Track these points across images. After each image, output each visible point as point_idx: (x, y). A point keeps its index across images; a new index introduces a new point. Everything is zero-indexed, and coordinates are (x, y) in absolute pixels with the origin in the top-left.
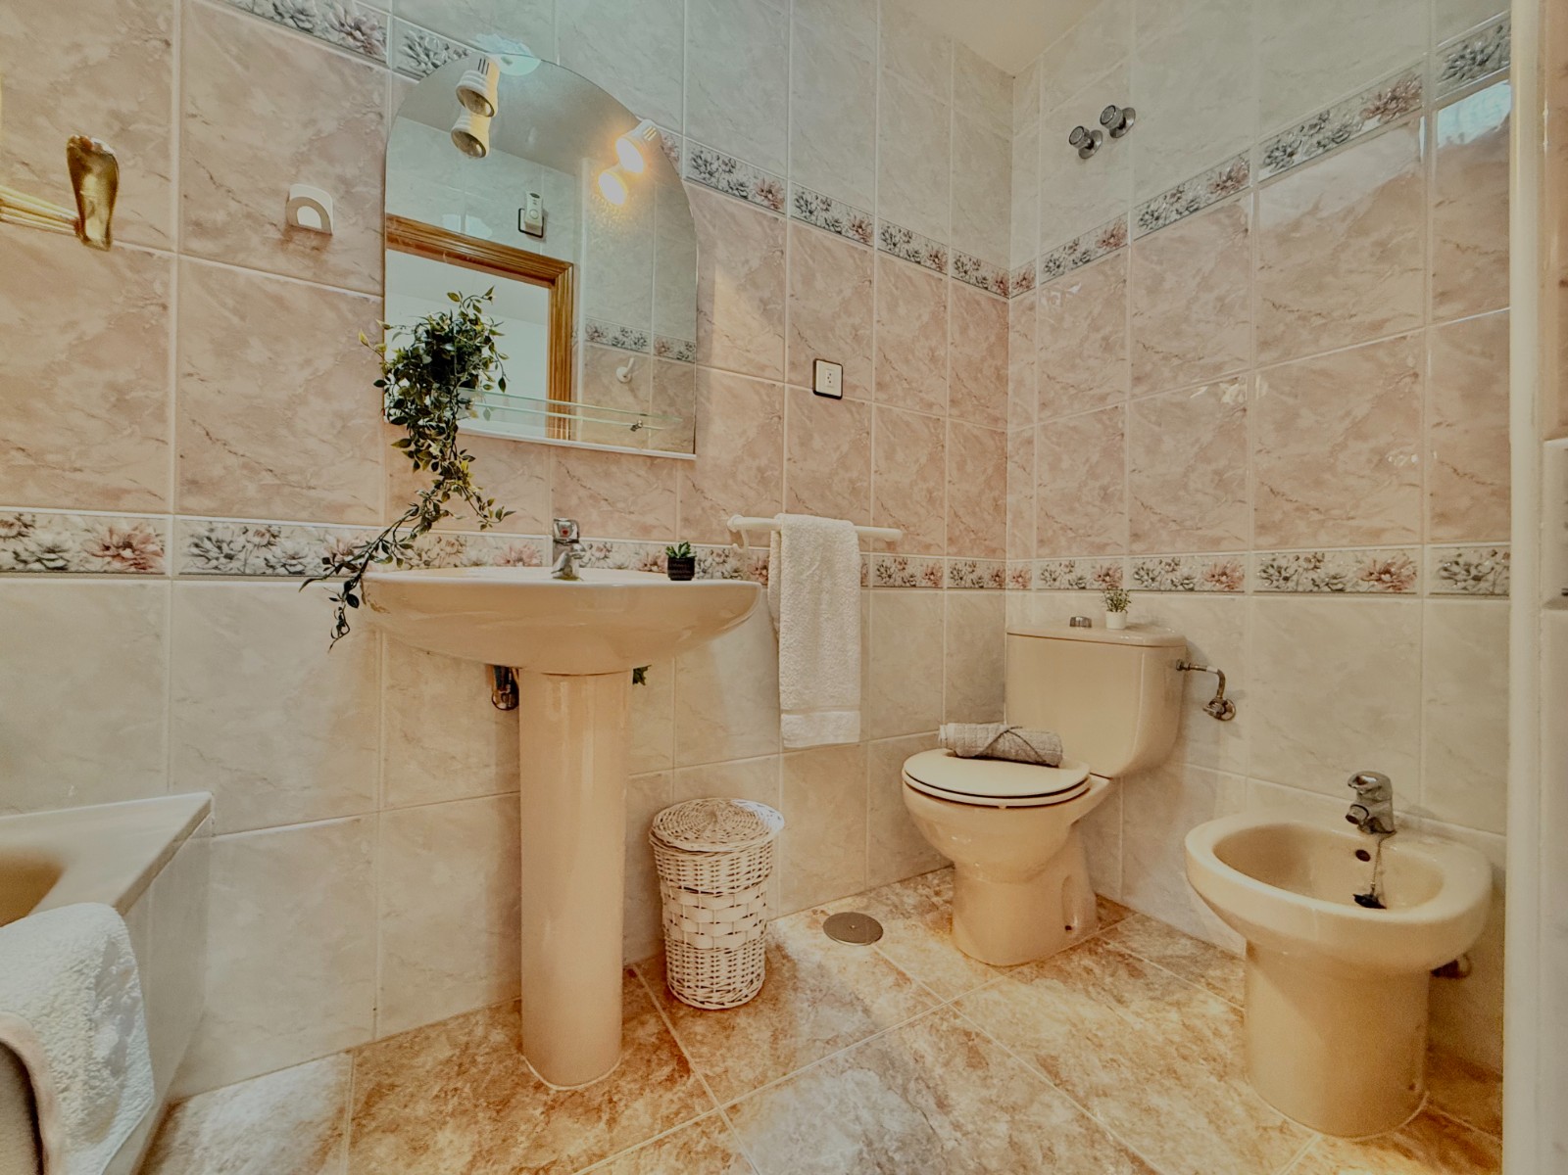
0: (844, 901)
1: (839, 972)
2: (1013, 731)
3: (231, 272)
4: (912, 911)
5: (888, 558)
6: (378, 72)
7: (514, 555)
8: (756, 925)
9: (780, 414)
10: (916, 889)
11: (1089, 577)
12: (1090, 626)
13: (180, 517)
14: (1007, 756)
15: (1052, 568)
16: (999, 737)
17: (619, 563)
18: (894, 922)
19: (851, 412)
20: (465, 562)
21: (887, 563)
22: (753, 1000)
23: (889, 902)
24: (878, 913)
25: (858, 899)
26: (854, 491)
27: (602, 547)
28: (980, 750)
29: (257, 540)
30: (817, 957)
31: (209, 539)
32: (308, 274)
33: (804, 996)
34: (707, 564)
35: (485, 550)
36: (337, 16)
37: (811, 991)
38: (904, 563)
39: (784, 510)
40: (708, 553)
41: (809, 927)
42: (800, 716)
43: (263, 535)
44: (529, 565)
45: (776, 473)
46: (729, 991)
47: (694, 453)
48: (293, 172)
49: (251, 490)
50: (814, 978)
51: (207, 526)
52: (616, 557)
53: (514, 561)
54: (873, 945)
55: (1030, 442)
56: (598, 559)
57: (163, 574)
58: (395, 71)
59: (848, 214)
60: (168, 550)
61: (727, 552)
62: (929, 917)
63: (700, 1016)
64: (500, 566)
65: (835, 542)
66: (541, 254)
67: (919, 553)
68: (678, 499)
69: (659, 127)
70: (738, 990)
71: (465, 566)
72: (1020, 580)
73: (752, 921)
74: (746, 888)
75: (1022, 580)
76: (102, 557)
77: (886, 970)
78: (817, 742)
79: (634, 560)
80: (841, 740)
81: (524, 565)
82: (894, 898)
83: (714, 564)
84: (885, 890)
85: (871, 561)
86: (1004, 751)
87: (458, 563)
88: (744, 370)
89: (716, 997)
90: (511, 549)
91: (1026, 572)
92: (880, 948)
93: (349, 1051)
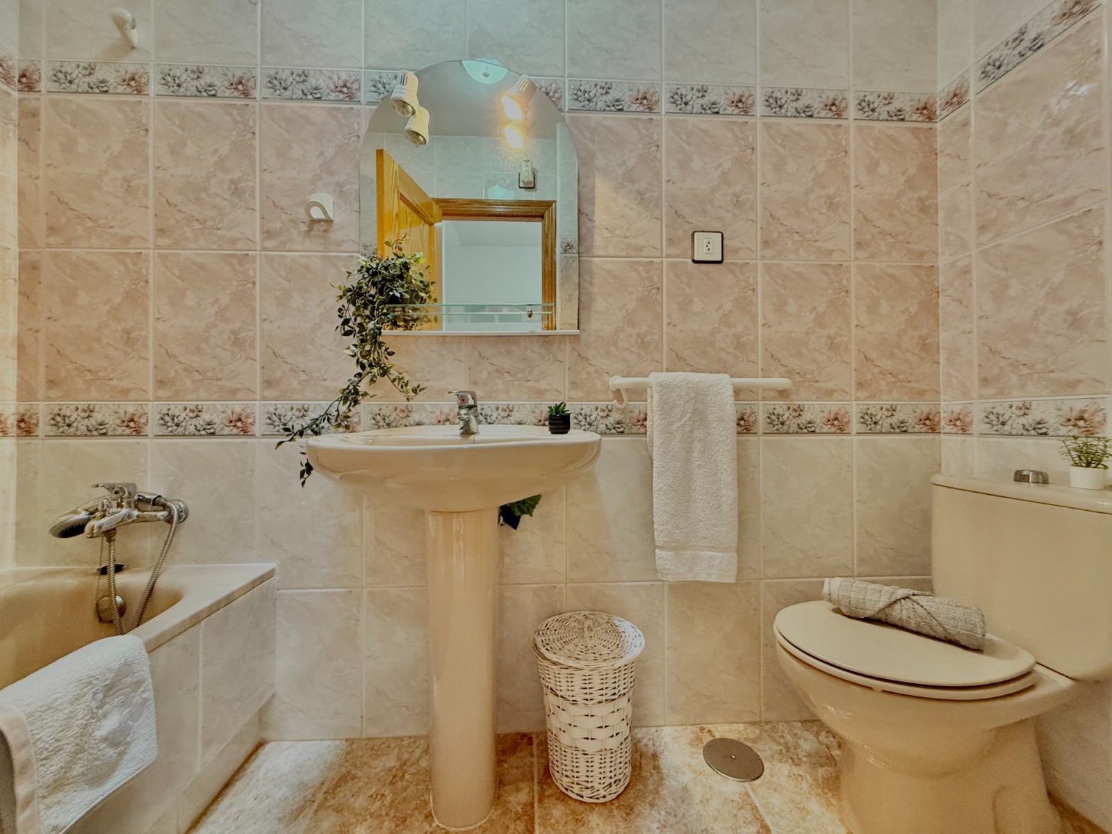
0: (735, 727)
1: (701, 801)
2: (914, 598)
3: (283, 256)
4: (804, 759)
5: (780, 406)
6: (356, 109)
7: (443, 417)
8: (612, 736)
9: (659, 285)
10: (817, 734)
11: (1052, 421)
12: (1045, 482)
13: (262, 402)
14: (905, 624)
15: (1000, 410)
16: (895, 602)
17: (519, 420)
18: (780, 765)
19: (733, 273)
20: (412, 423)
21: (779, 411)
22: (611, 802)
23: (782, 740)
24: (765, 750)
25: (750, 729)
26: (739, 345)
27: (506, 408)
28: (869, 613)
29: (297, 414)
30: (686, 778)
31: (275, 414)
32: (321, 248)
33: (658, 816)
34: (593, 418)
35: (424, 415)
36: (334, 83)
37: (666, 812)
38: (799, 411)
39: (664, 369)
40: (594, 410)
41: (690, 744)
42: (671, 553)
43: (300, 411)
44: (454, 424)
45: (656, 337)
46: (587, 788)
47: (578, 329)
48: (313, 186)
49: (295, 384)
50: (674, 800)
51: (274, 407)
52: (516, 416)
53: (444, 421)
54: (747, 784)
55: (966, 271)
56: (503, 417)
57: (254, 435)
58: (366, 105)
59: (726, 94)
60: (257, 421)
61: (610, 407)
62: (822, 772)
63: (562, 801)
64: (434, 425)
65: (708, 395)
66: (534, 200)
67: (818, 399)
68: (567, 367)
69: (531, 77)
70: (596, 789)
71: (412, 426)
72: (958, 423)
73: (608, 732)
74: (599, 702)
75: (961, 425)
76: (229, 426)
77: (749, 817)
78: (689, 578)
79: (531, 417)
80: (713, 579)
81: (450, 424)
82: (788, 737)
83: (599, 418)
84: (781, 726)
85: (761, 410)
86: (901, 619)
87: (407, 424)
88: (623, 254)
89: (576, 789)
90: (441, 412)
91: (965, 415)
92: (754, 791)
93: (347, 740)
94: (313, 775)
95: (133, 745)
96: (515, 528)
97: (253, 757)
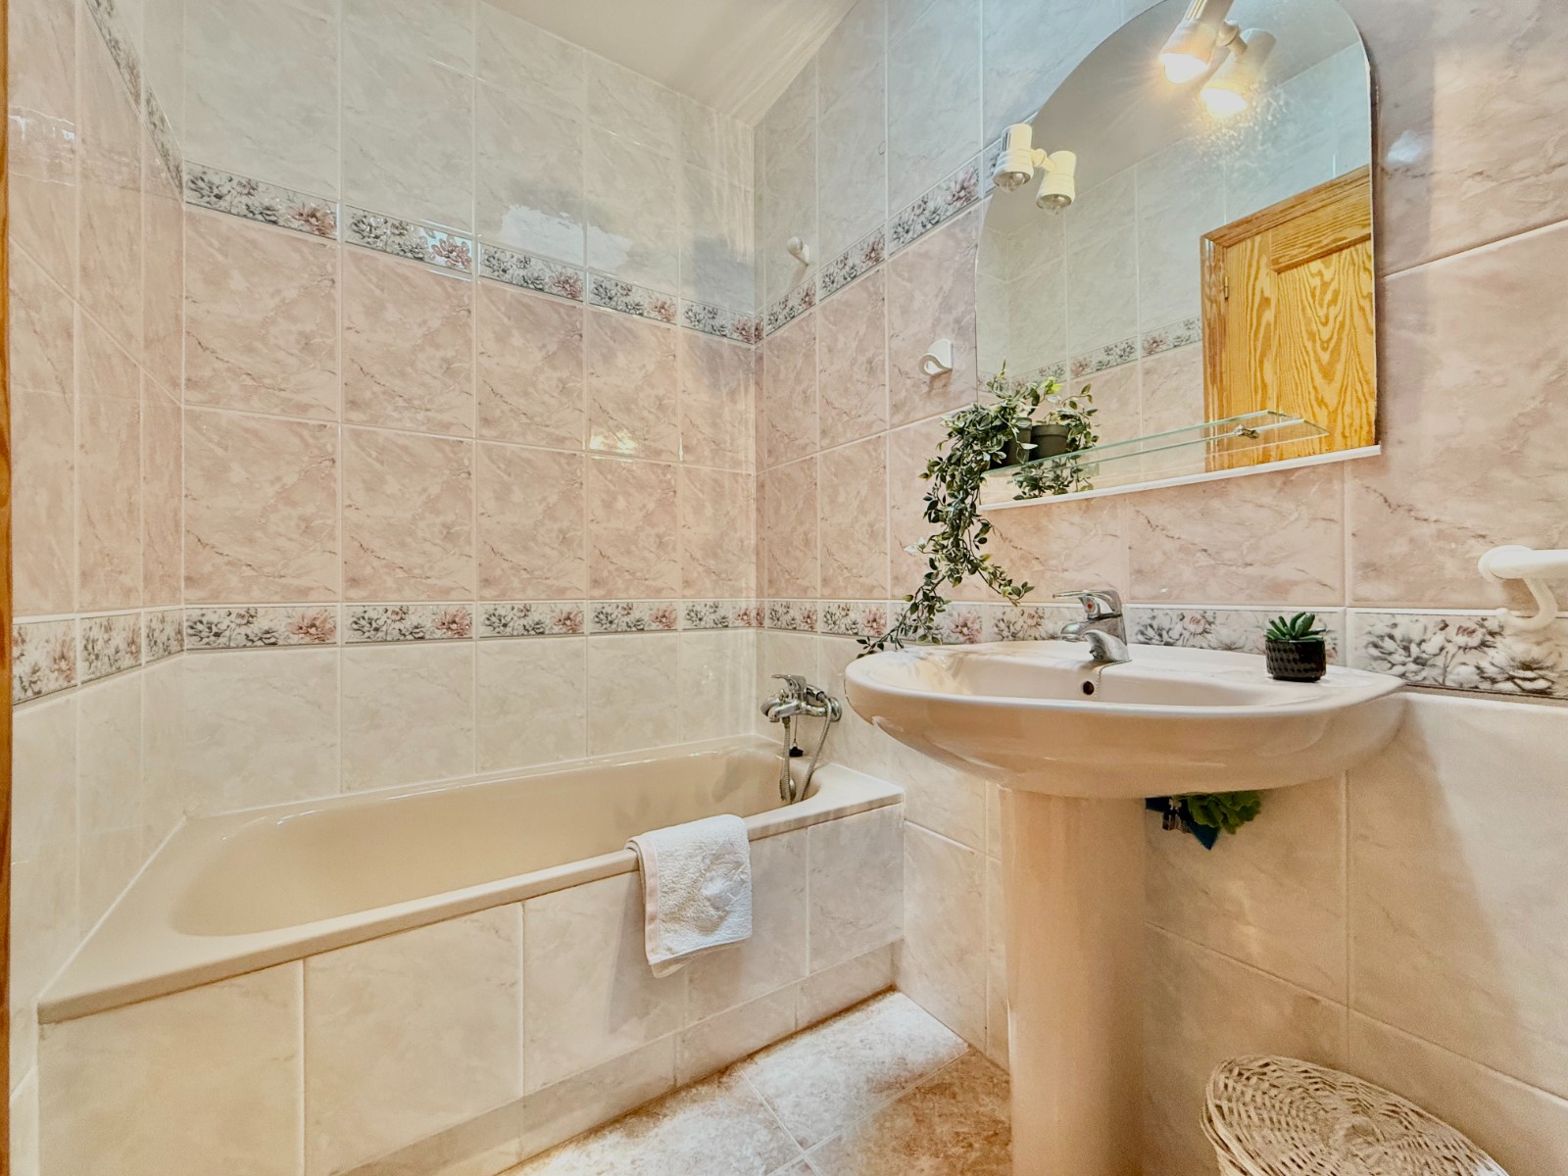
3: (908, 429)
6: (975, 210)
13: (892, 601)
17: (1228, 641)
27: (1199, 617)
34: (1430, 647)
40: (1433, 627)
47: (1377, 443)
48: (931, 336)
56: (1194, 635)
58: (985, 197)
60: (888, 623)
61: (1490, 624)
76: (868, 627)
79: (1253, 637)
83: (1450, 648)
93: (970, 1046)
94: (918, 1058)
95: (731, 915)
96: (1209, 847)
97: (880, 997)
